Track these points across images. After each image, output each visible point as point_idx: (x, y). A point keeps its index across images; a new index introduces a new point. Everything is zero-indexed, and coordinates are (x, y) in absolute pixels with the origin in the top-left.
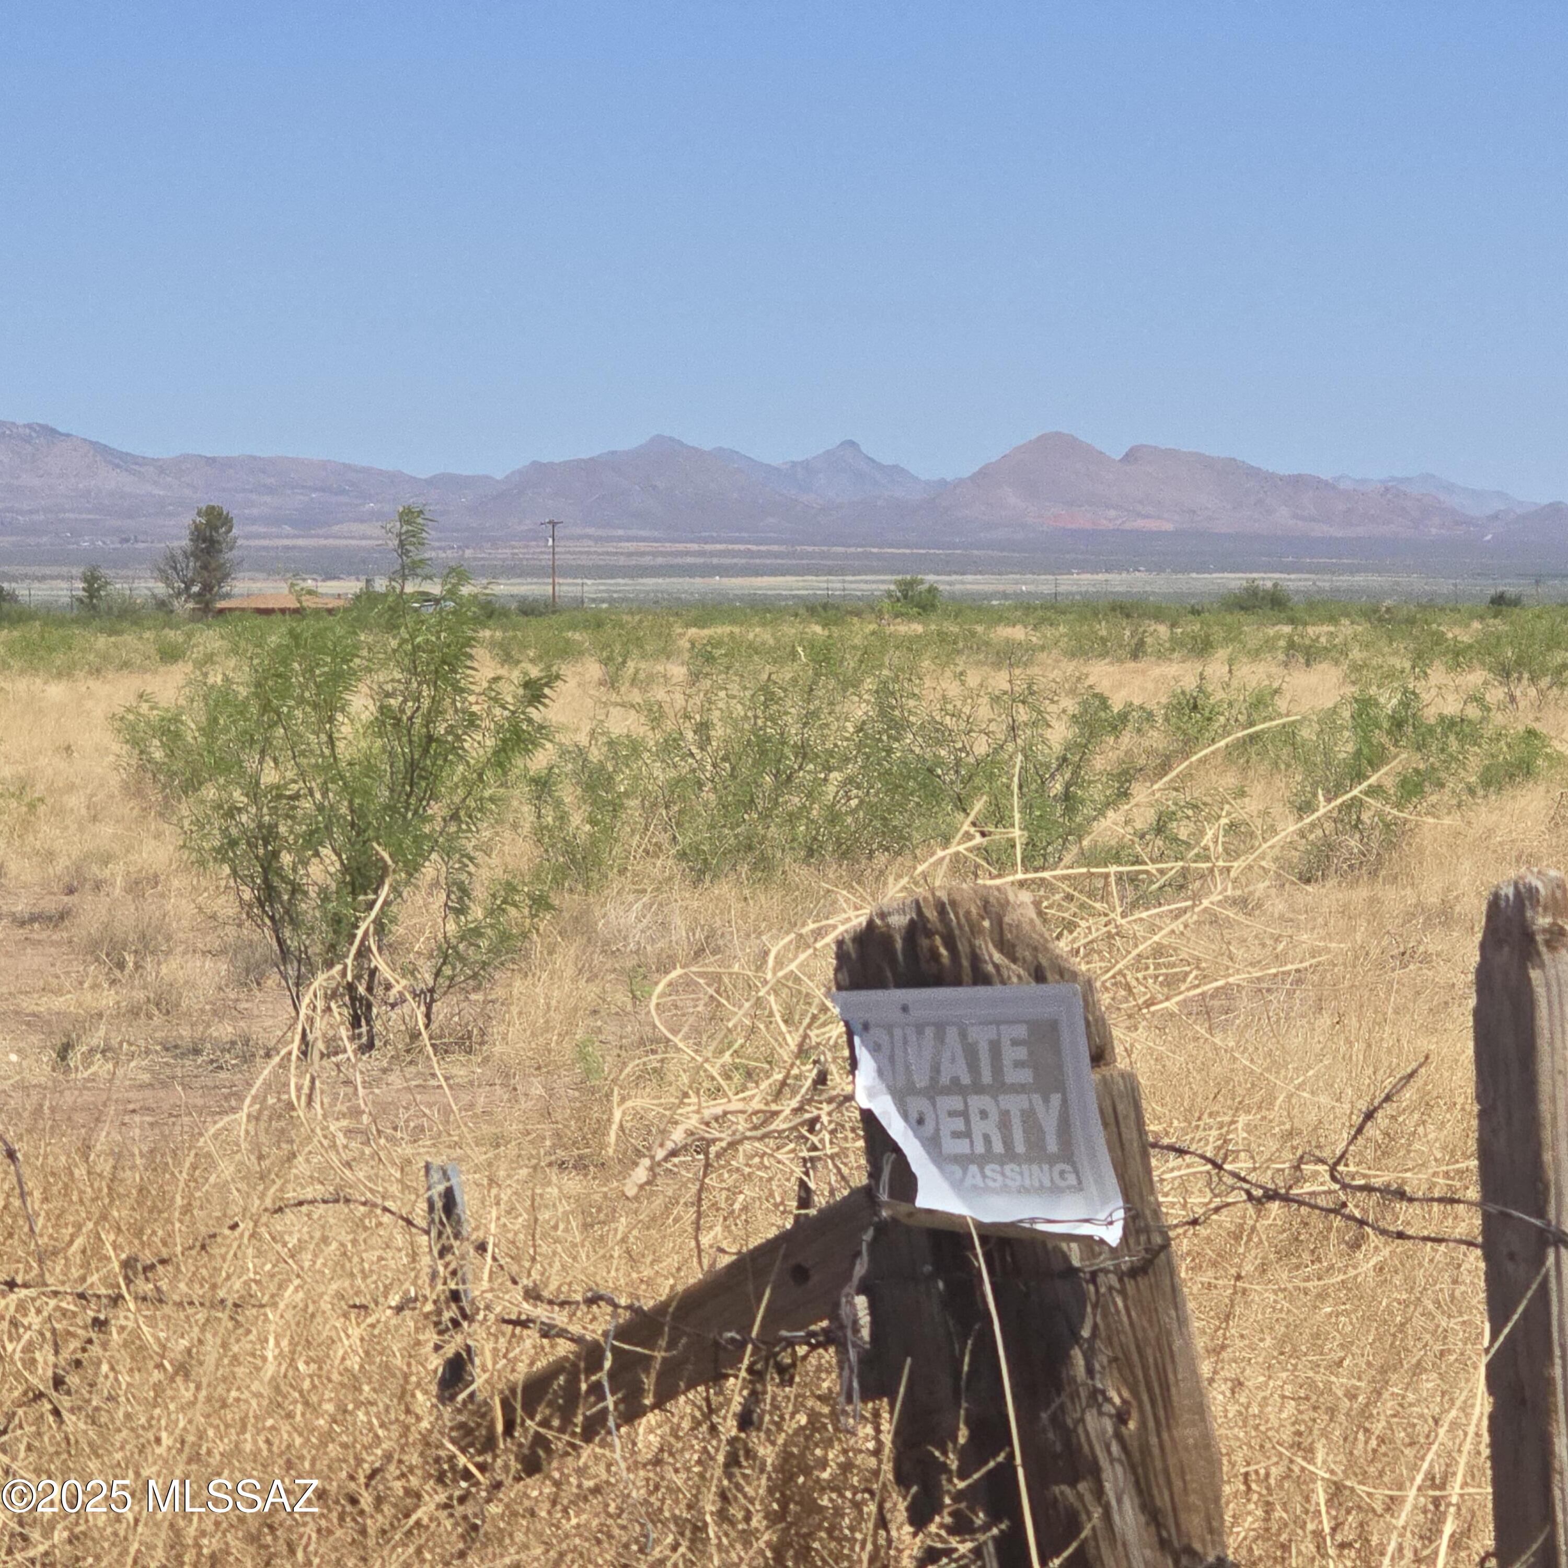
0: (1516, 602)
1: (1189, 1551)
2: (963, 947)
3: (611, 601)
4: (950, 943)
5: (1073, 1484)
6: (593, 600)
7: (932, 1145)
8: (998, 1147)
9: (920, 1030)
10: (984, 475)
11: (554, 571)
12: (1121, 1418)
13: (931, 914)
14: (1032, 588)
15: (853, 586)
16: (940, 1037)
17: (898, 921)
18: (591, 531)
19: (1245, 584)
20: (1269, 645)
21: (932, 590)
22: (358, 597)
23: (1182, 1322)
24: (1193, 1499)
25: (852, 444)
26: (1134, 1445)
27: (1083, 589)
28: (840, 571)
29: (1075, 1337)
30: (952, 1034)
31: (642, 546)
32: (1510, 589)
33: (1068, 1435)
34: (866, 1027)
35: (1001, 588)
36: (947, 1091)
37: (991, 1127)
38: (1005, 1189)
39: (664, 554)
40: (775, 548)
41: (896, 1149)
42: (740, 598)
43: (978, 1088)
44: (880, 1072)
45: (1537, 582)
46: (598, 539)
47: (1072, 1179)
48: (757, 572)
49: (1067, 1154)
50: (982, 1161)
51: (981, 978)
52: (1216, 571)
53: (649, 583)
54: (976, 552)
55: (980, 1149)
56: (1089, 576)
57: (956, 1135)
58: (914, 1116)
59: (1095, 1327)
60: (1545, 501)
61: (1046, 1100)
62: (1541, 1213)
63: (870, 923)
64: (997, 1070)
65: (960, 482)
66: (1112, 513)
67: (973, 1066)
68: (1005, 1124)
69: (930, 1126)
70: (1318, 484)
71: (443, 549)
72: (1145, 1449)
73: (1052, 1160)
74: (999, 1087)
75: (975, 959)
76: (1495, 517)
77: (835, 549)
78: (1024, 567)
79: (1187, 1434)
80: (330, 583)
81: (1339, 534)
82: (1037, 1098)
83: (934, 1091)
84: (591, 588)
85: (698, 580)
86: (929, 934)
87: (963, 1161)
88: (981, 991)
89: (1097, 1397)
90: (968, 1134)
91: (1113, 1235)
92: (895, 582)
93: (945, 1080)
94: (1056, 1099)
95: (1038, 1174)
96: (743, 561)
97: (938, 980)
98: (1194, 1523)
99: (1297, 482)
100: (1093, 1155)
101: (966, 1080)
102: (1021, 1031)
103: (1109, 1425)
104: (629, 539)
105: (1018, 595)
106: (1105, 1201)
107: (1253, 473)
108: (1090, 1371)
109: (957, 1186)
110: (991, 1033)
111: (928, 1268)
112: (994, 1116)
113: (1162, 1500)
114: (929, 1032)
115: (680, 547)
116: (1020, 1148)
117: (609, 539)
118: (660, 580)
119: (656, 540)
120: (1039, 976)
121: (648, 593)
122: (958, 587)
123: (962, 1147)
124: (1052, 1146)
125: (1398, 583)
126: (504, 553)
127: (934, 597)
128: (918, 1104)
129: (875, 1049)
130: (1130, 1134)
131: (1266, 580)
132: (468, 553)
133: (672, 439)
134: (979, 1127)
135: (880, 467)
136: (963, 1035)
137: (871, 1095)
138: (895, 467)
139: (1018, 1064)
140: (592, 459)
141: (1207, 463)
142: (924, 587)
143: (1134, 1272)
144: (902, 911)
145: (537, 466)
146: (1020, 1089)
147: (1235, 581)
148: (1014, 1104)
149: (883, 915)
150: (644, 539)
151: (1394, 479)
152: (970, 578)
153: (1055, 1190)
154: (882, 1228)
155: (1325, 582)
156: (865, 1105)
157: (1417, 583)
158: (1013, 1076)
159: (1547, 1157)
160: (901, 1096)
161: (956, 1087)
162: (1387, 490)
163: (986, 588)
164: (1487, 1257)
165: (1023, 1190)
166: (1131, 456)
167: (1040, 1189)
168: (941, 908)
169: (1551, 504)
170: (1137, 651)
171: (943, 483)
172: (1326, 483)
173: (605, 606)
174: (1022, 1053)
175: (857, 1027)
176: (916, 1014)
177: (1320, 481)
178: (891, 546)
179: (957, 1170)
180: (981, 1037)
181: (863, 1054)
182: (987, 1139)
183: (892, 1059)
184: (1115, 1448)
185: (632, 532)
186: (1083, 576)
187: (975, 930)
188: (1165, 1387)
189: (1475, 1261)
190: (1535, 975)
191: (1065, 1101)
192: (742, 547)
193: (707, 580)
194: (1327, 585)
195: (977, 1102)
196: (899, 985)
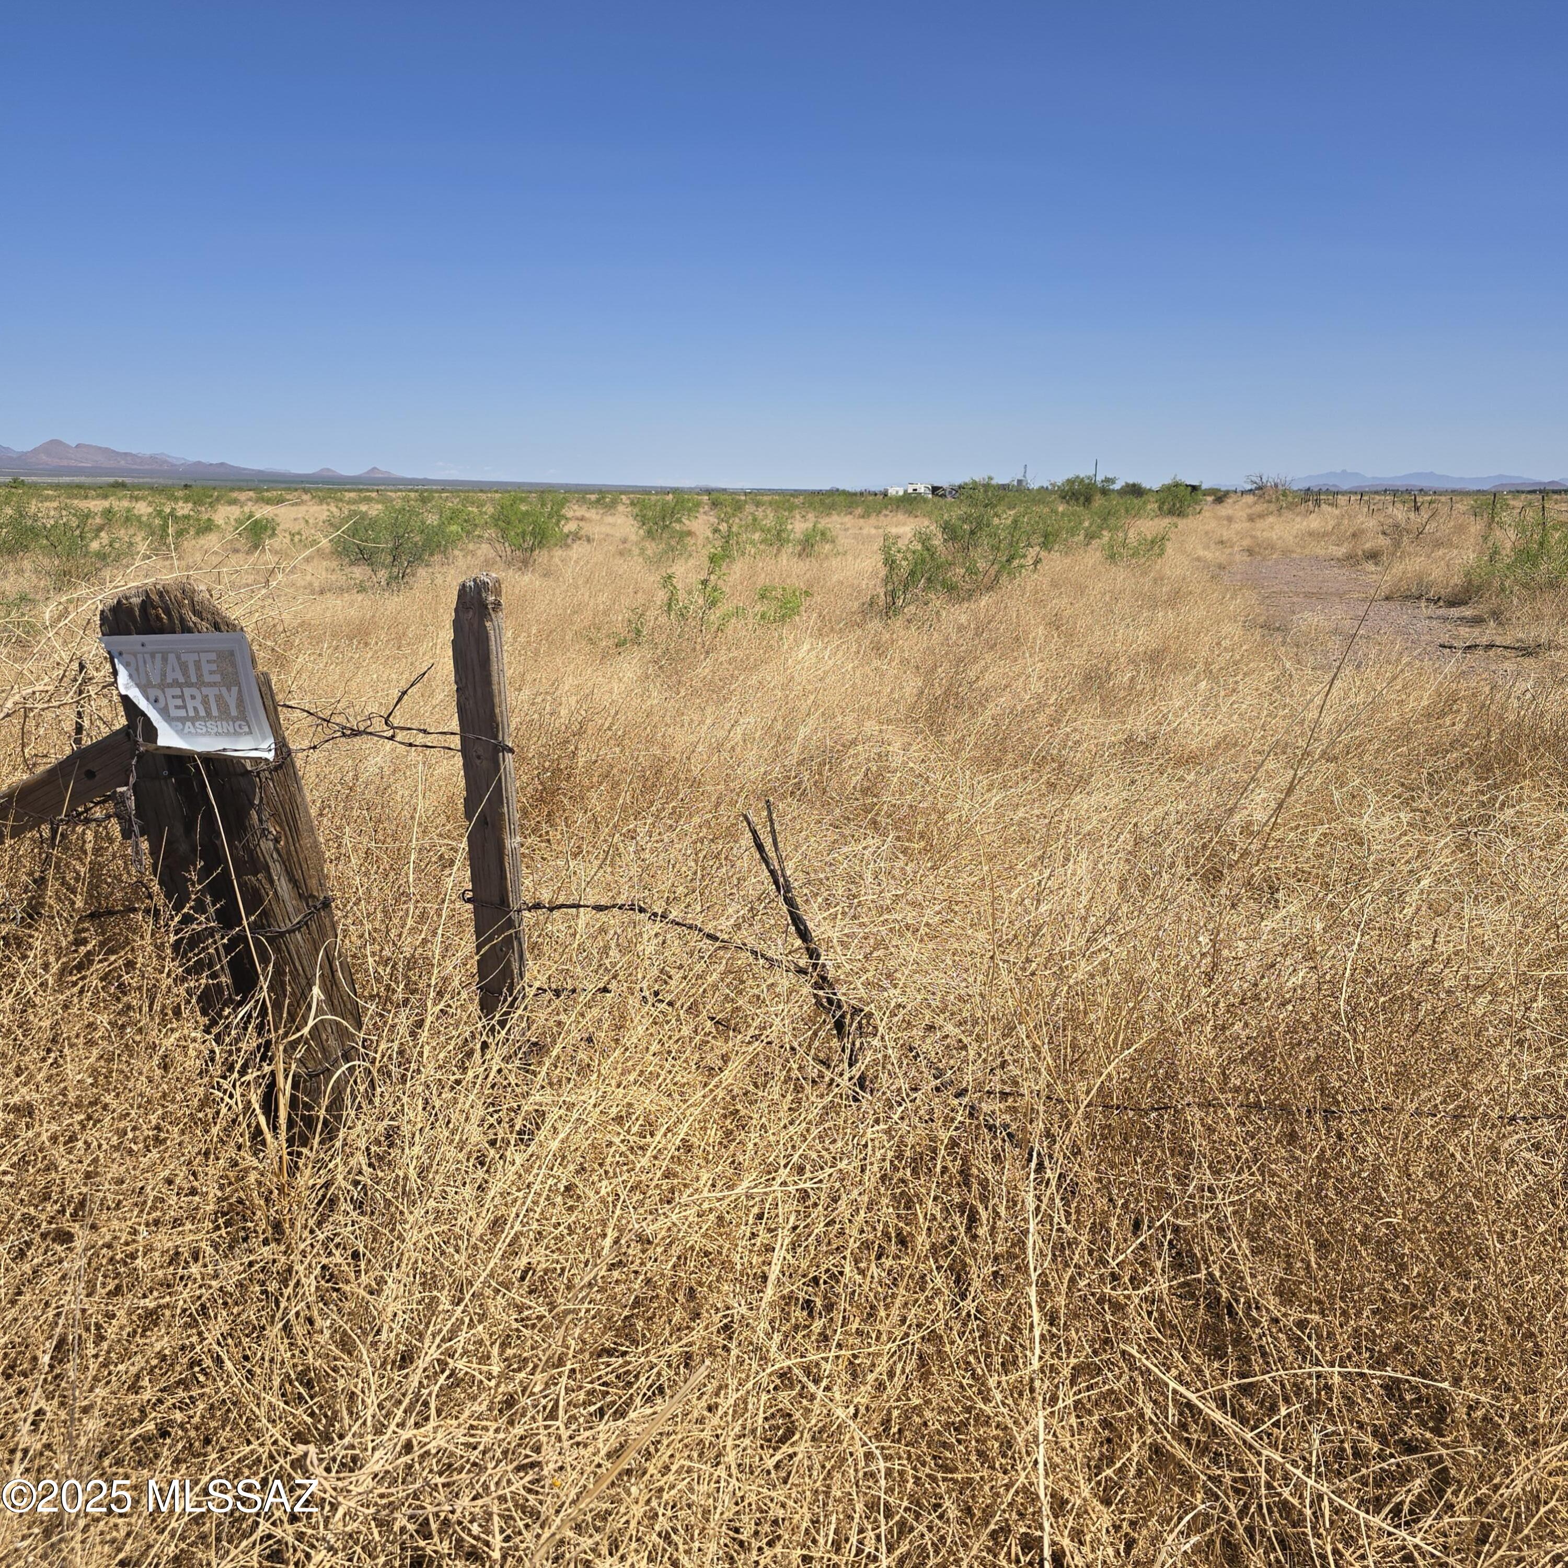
1: (312, 896)
2: (175, 614)
4: (167, 612)
5: (255, 875)
7: (164, 713)
8: (202, 713)
9: (153, 655)
12: (277, 840)
13: (155, 597)
16: (165, 660)
17: (136, 601)
23: (300, 789)
24: (312, 872)
26: (283, 852)
29: (252, 805)
30: (172, 657)
33: (251, 853)
34: (121, 654)
36: (171, 686)
37: (198, 703)
38: (208, 733)
41: (143, 714)
43: (190, 685)
44: (131, 676)
47: (246, 729)
49: (243, 716)
50: (193, 720)
51: (186, 629)
55: (192, 713)
57: (177, 707)
58: (152, 698)
59: (261, 799)
61: (229, 690)
62: (496, 738)
63: (119, 602)
64: (200, 676)
67: (185, 672)
68: (205, 701)
69: (162, 703)
72: (289, 852)
73: (234, 720)
74: (201, 683)
75: (182, 620)
79: (307, 842)
82: (224, 690)
83: (163, 686)
86: (155, 608)
87: (183, 720)
88: (187, 636)
89: (265, 833)
90: (184, 707)
91: (271, 756)
93: (169, 680)
94: (235, 689)
95: (226, 726)
97: (162, 631)
98: (313, 883)
100: (256, 716)
101: (182, 680)
102: (213, 656)
103: (271, 844)
106: (264, 738)
108: (260, 820)
109: (180, 733)
110: (195, 657)
111: (166, 773)
112: (199, 698)
113: (298, 875)
114: (159, 656)
116: (215, 713)
120: (217, 627)
123: (182, 713)
124: (234, 713)
128: (153, 693)
129: (127, 665)
130: (269, 703)
134: (190, 704)
136: (178, 658)
137: (127, 688)
139: (211, 673)
141: (99, 448)
143: (276, 769)
144: (137, 595)
146: (214, 684)
147: (111, 480)
148: (211, 692)
149: (127, 598)
153: (236, 734)
154: (141, 756)
156: (123, 692)
157: (161, 481)
158: (207, 678)
159: (497, 711)
160: (144, 689)
161: (176, 684)
164: (464, 757)
165: (217, 734)
166: (78, 446)
167: (228, 734)
168: (160, 594)
170: (86, 497)
174: (214, 667)
175: (115, 653)
176: (149, 648)
179: (180, 725)
180: (190, 659)
181: (120, 668)
182: (195, 709)
183: (137, 670)
184: (275, 856)
187: (180, 605)
188: (295, 820)
189: (459, 760)
190: (488, 624)
191: (240, 691)
195: (188, 692)
196: (139, 633)
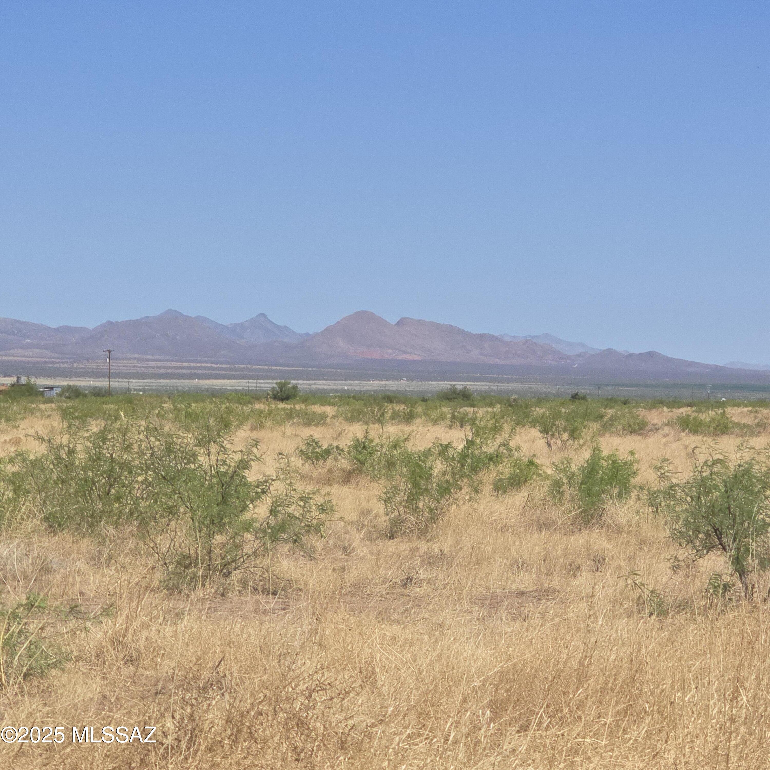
0: (584, 398)
3: (144, 391)
6: (135, 390)
10: (328, 330)
11: (110, 376)
14: (350, 388)
15: (262, 385)
18: (136, 356)
19: (449, 387)
20: (442, 417)
21: (295, 387)
22: (13, 385)
25: (263, 315)
27: (376, 388)
28: (258, 378)
31: (159, 364)
32: (582, 391)
35: (334, 387)
39: (172, 368)
40: (224, 366)
42: (207, 390)
45: (599, 388)
46: (138, 360)
48: (216, 377)
52: (442, 381)
53: (164, 382)
54: (322, 369)
56: (377, 382)
60: (604, 348)
65: (317, 334)
66: (390, 351)
70: (492, 338)
71: (63, 363)
76: (579, 355)
77: (254, 367)
78: (348, 377)
80: (6, 378)
81: (503, 362)
84: (135, 383)
85: (187, 381)
92: (276, 383)
96: (210, 372)
99: (482, 337)
104: (153, 360)
105: (343, 391)
107: (461, 332)
115: (179, 364)
117: (144, 360)
118: (168, 381)
119: (167, 361)
121: (162, 386)
122: (313, 387)
125: (530, 388)
126: (94, 365)
127: (296, 391)
131: (459, 385)
132: (75, 365)
133: (176, 311)
135: (278, 327)
138: (285, 327)
140: (137, 320)
141: (438, 326)
142: (290, 386)
145: (110, 323)
150: (160, 361)
151: (530, 336)
152: (321, 382)
155: (495, 386)
157: (540, 387)
162: (526, 342)
163: (326, 387)
166: (400, 323)
169: (608, 349)
171: (307, 334)
172: (497, 338)
173: (141, 393)
177: (493, 336)
178: (280, 365)
185: (157, 357)
186: (375, 382)
192: (209, 365)
193: (192, 381)
194: (495, 388)
